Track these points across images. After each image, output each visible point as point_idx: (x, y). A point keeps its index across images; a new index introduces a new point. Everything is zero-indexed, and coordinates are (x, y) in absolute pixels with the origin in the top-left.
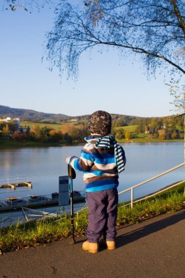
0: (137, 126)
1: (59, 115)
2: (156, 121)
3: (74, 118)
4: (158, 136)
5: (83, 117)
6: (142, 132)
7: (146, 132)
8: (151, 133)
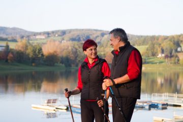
0: (147, 46)
1: (14, 29)
2: (170, 40)
3: (40, 34)
4: (178, 60)
5: (53, 32)
6: (154, 55)
7: (160, 55)
8: (166, 57)
